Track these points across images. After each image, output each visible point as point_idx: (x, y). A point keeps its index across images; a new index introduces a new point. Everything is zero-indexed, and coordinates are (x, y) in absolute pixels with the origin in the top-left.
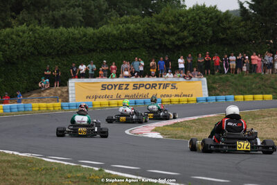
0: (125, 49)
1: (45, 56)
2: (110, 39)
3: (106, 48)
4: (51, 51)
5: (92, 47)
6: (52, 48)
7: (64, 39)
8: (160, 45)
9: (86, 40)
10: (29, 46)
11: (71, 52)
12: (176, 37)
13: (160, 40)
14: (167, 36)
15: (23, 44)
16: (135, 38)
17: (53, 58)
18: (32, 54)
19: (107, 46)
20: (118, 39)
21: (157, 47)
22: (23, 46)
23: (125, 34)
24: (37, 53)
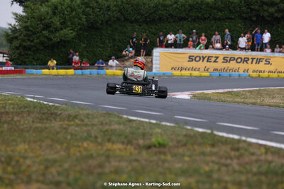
0: (219, 19)
1: (132, 22)
2: (203, 7)
3: (198, 17)
4: (139, 17)
5: (183, 15)
6: (139, 14)
7: (153, 5)
8: (258, 16)
9: (176, 8)
10: (115, 11)
11: (160, 19)
12: (276, 8)
13: (258, 11)
14: (265, 7)
15: (108, 8)
16: (230, 8)
17: (140, 25)
18: (118, 19)
19: (200, 15)
20: (211, 7)
21: (254, 19)
22: (109, 10)
23: (220, 3)
24: (123, 19)
